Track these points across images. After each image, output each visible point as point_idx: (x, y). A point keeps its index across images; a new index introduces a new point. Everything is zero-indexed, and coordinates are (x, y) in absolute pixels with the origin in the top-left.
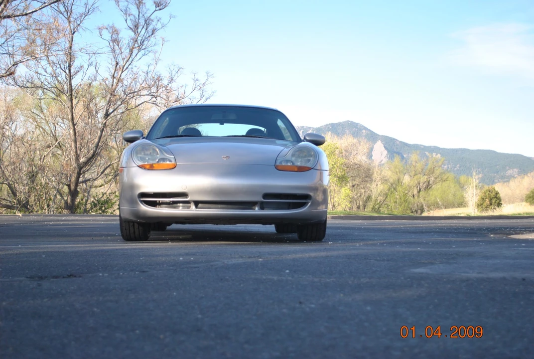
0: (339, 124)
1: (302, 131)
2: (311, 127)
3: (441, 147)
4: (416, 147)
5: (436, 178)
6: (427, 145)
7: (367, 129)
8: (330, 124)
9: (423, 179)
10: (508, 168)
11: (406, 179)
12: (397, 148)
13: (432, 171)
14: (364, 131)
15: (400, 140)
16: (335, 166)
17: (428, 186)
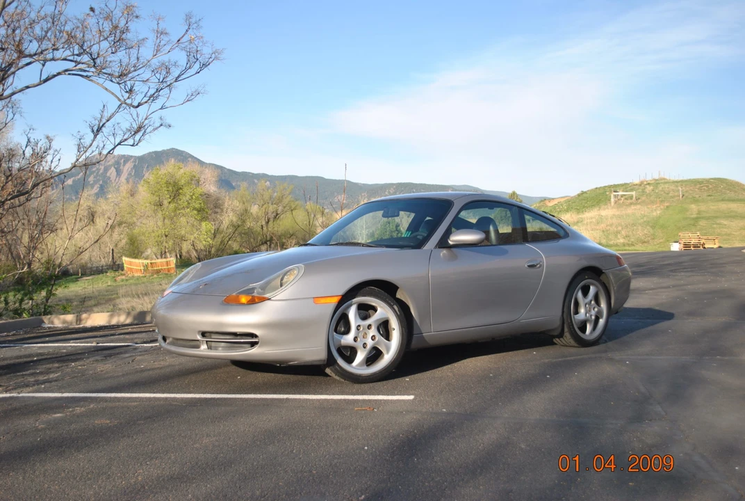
0: (163, 152)
1: (122, 160)
2: (133, 155)
3: (270, 174)
4: (245, 176)
5: (284, 207)
6: (255, 172)
7: (193, 156)
8: (153, 152)
9: (271, 208)
10: (336, 194)
11: (254, 209)
12: (225, 176)
13: (280, 200)
14: (190, 159)
15: (227, 168)
16: (194, 197)
17: (276, 216)
